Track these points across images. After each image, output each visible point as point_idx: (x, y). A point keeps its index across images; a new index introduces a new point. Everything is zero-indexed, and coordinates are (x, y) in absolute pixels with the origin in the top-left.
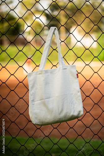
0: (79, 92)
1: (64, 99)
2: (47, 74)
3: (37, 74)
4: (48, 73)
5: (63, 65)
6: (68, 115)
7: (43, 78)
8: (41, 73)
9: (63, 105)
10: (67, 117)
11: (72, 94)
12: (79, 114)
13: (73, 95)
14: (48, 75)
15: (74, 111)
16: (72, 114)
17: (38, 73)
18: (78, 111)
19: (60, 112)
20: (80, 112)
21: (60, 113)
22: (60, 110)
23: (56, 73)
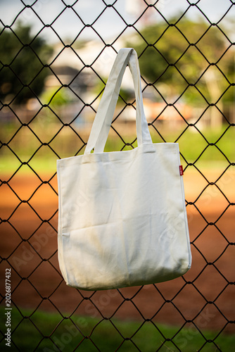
0: (181, 211)
1: (142, 227)
2: (105, 164)
3: (80, 164)
4: (107, 161)
5: (146, 143)
6: (151, 266)
7: (92, 174)
8: (88, 160)
9: (138, 242)
10: (148, 271)
11: (165, 216)
12: (179, 266)
13: (168, 217)
14: (107, 165)
15: (167, 259)
16: (160, 265)
17: (83, 161)
18: (177, 260)
19: (130, 260)
20: (181, 260)
21: (132, 261)
22: (130, 255)
23: (127, 163)
